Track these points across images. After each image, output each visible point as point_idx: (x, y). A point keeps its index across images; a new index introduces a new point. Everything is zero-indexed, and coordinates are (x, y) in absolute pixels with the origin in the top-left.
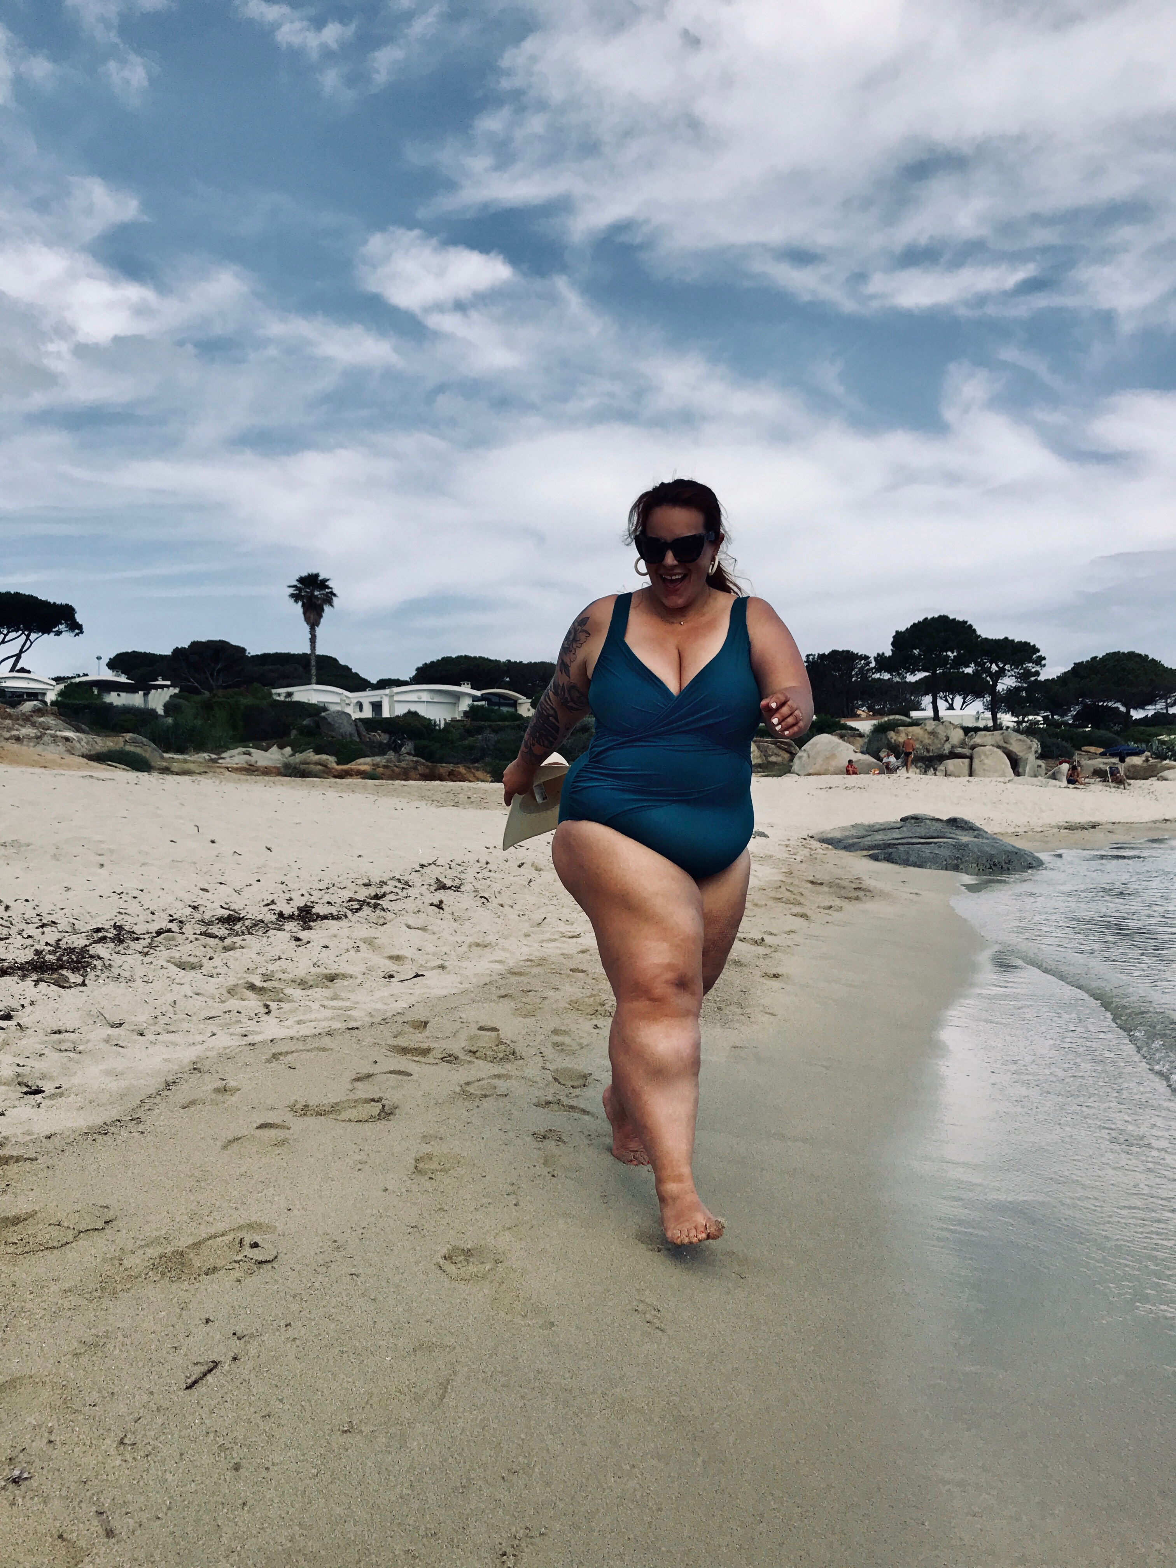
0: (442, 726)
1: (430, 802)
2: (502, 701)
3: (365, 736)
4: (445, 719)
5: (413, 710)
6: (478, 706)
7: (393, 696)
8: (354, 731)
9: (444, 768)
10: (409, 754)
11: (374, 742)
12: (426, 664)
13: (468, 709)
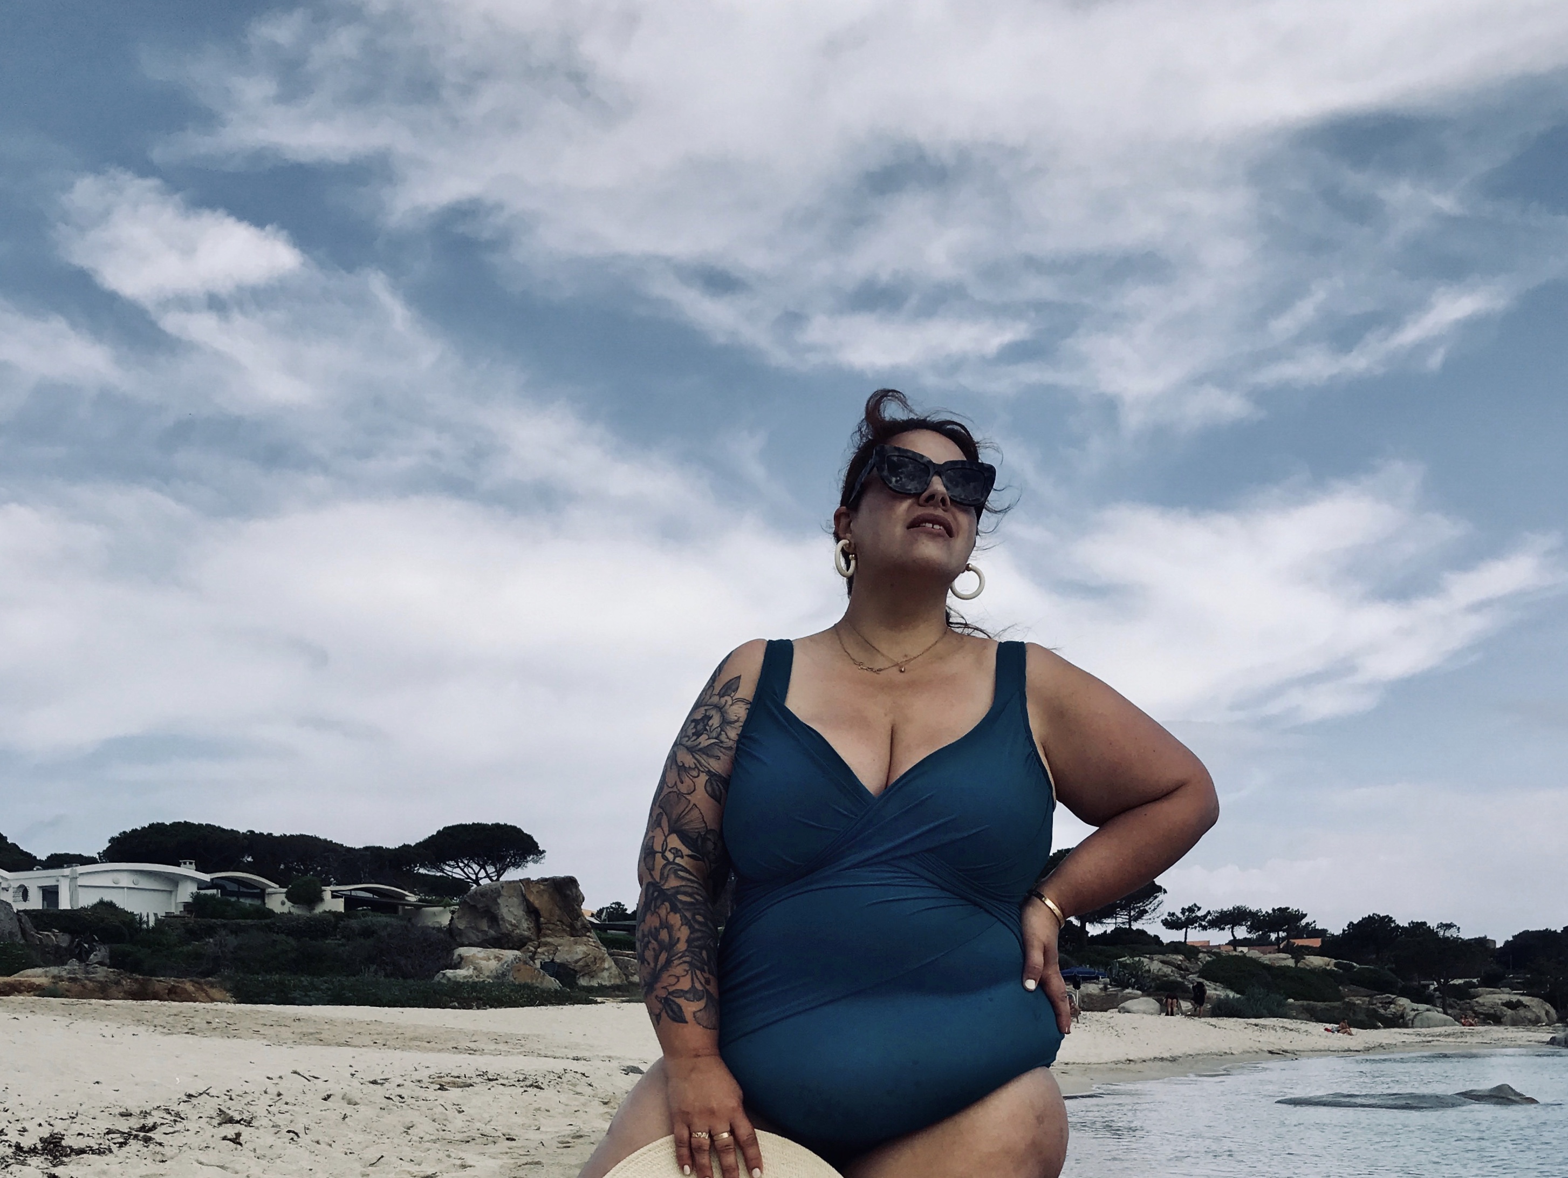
0: (152, 923)
1: (152, 1028)
2: (242, 889)
3: (33, 936)
4: (155, 915)
5: (106, 899)
6: (205, 895)
7: (76, 878)
8: (16, 929)
9: (162, 982)
10: (101, 964)
11: (47, 946)
12: (124, 832)
13: (190, 900)
